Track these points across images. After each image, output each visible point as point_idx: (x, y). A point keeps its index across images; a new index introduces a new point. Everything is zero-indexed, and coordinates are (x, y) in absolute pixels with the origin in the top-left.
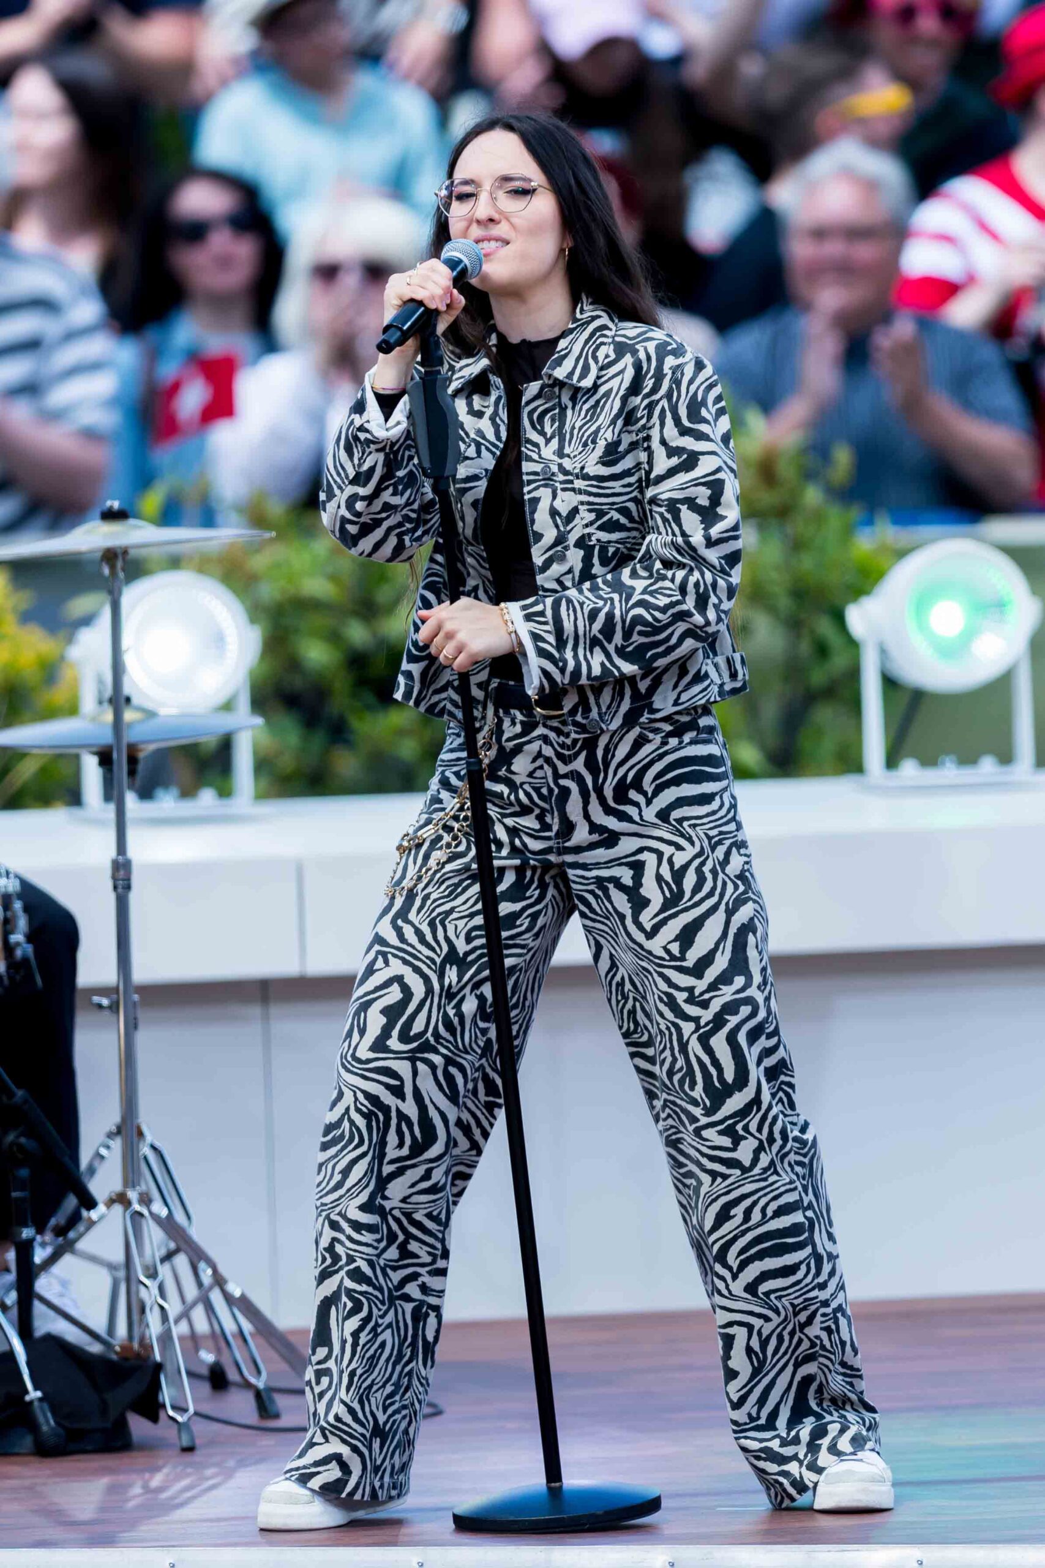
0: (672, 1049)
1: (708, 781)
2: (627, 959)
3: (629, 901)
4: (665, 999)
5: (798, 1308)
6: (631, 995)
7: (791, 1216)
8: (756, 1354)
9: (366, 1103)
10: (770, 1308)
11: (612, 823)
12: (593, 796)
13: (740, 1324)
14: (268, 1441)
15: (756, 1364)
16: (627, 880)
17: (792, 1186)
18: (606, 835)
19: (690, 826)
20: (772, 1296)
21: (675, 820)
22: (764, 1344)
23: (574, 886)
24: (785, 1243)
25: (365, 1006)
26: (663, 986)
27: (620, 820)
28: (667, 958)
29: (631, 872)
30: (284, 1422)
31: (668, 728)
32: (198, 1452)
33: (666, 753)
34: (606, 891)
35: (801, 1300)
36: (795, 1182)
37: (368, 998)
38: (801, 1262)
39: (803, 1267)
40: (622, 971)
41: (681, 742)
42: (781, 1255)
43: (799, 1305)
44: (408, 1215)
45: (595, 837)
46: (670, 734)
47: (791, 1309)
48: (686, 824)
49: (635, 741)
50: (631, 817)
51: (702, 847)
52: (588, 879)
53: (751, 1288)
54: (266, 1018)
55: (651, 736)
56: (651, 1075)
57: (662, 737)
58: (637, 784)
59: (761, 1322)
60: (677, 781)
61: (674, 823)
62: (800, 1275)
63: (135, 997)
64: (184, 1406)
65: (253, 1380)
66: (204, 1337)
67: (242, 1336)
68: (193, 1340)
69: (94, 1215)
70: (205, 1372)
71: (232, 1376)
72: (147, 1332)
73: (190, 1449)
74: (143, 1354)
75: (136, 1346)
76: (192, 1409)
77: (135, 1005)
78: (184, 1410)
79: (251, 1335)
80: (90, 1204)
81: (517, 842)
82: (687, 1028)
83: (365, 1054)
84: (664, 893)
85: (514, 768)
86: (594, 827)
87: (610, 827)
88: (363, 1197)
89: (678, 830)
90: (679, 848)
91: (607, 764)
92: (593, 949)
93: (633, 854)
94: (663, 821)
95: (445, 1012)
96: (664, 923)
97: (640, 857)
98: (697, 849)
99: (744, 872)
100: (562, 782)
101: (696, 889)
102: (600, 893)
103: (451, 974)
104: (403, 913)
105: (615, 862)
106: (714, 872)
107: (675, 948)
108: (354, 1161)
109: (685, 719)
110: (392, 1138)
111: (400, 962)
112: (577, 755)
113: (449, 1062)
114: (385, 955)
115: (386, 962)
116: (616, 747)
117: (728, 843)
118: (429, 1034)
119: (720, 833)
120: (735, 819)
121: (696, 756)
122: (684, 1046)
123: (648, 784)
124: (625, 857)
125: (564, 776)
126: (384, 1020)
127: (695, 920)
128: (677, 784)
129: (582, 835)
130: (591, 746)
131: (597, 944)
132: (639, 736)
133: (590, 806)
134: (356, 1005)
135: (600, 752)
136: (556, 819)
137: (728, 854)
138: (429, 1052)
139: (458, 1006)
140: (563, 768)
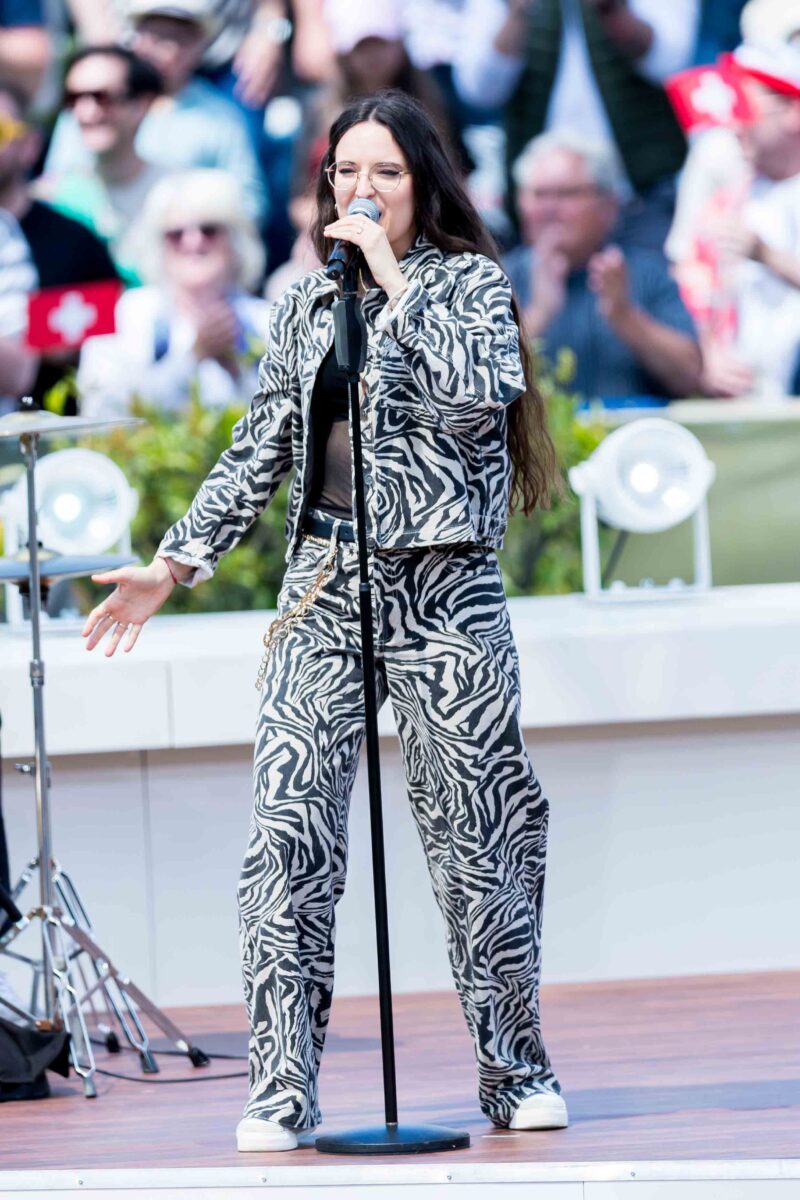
0: (456, 801)
1: (492, 603)
3: (430, 691)
4: (455, 764)
5: (522, 986)
6: (424, 758)
7: (523, 918)
9: (277, 837)
10: (503, 983)
11: (422, 631)
12: (410, 610)
14: (149, 1090)
16: (430, 673)
17: (522, 897)
18: (418, 640)
19: (480, 636)
20: (506, 976)
21: (471, 632)
23: (389, 676)
24: (520, 939)
25: (266, 768)
26: (454, 754)
27: (429, 629)
28: (459, 733)
29: (434, 670)
30: (162, 1075)
31: (465, 562)
32: (98, 1099)
33: (464, 582)
34: (413, 681)
35: (525, 980)
36: (523, 893)
37: (266, 762)
38: (527, 953)
39: (528, 956)
41: (475, 574)
42: (517, 948)
43: (523, 984)
44: (303, 917)
45: (410, 641)
46: (467, 568)
47: (517, 986)
48: (477, 635)
49: (443, 571)
50: (436, 628)
52: (400, 671)
53: (494, 970)
54: (145, 779)
55: (454, 569)
57: (462, 570)
58: (442, 603)
60: (472, 603)
61: (469, 634)
62: (525, 962)
63: (48, 764)
64: (88, 1065)
65: (138, 1046)
66: (101, 1014)
67: (130, 1013)
68: (94, 1017)
69: (19, 925)
70: (103, 1039)
71: (123, 1043)
72: (60, 1011)
73: (93, 1097)
74: (57, 1027)
75: (52, 1021)
76: (93, 1066)
77: (48, 769)
78: (88, 1068)
79: (137, 1012)
81: (352, 641)
82: (471, 785)
83: (271, 802)
84: (459, 686)
85: (350, 586)
86: (409, 634)
87: (421, 634)
88: (284, 907)
89: (471, 639)
90: (472, 653)
91: (421, 587)
92: (400, 720)
93: (437, 657)
94: (462, 633)
95: (323, 766)
96: (458, 708)
97: (442, 659)
98: (484, 653)
99: (514, 670)
100: (387, 598)
101: (483, 682)
102: (409, 682)
103: (323, 737)
104: (281, 697)
105: (423, 661)
106: (496, 670)
107: (465, 727)
108: (274, 882)
109: (477, 556)
110: (295, 862)
111: (285, 732)
112: (399, 579)
113: (329, 803)
114: (272, 729)
115: (275, 734)
116: (428, 575)
117: (504, 649)
118: (315, 783)
119: (500, 642)
120: (509, 631)
121: (485, 585)
122: (467, 800)
123: (450, 604)
124: (431, 658)
125: (389, 594)
126: (281, 776)
127: (481, 706)
128: (472, 605)
129: (399, 638)
130: (410, 573)
131: (404, 718)
132: (446, 568)
133: (406, 618)
134: (259, 768)
135: (416, 578)
136: (381, 625)
137: (505, 657)
138: (316, 796)
139: (330, 761)
140: (388, 588)
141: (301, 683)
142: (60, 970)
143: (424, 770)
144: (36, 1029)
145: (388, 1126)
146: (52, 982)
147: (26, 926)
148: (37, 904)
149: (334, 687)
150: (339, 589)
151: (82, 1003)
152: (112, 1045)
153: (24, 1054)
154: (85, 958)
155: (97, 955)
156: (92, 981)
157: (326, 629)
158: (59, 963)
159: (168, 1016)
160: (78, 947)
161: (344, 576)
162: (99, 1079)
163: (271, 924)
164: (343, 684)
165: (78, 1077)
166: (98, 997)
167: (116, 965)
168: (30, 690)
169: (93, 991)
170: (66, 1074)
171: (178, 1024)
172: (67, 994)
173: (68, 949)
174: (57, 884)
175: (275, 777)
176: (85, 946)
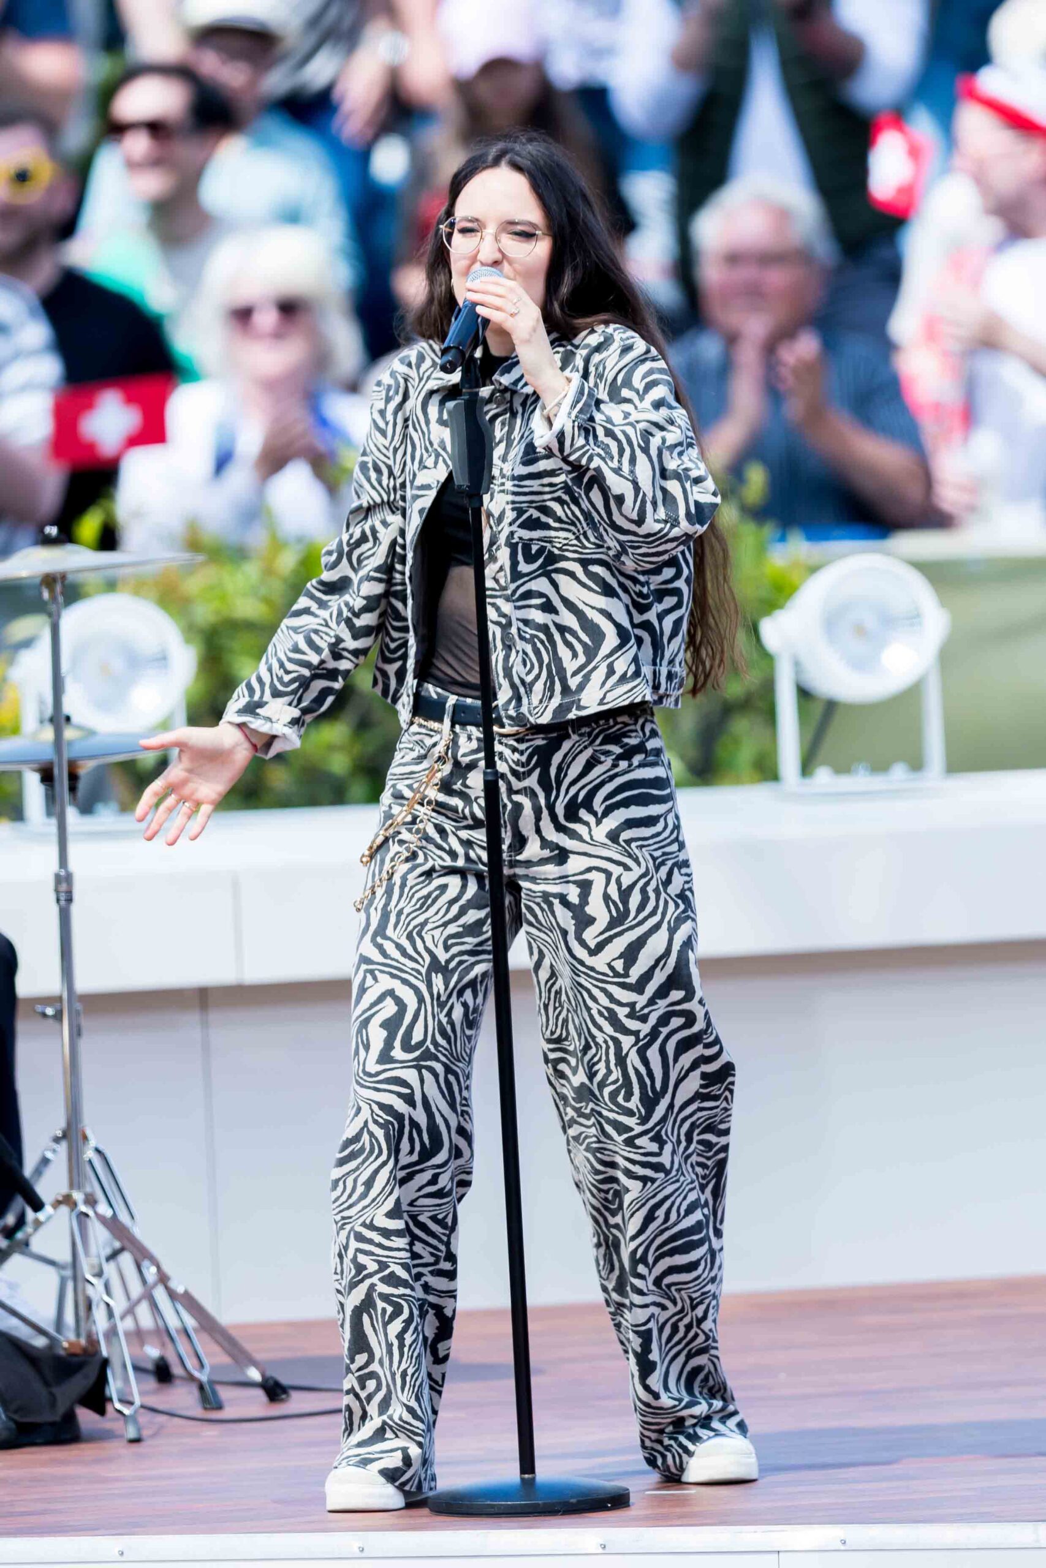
1: (654, 803)
3: (573, 918)
4: (604, 1013)
5: (695, 1302)
6: (566, 1006)
7: (695, 1214)
9: (381, 1113)
10: (670, 1299)
11: (563, 840)
12: (545, 813)
14: (211, 1432)
16: (574, 896)
17: (693, 1186)
18: (557, 852)
19: (637, 847)
20: (673, 1289)
21: (625, 841)
24: (693, 1240)
25: (365, 1023)
26: (604, 1000)
27: (571, 838)
28: (610, 974)
29: (578, 890)
30: (228, 1413)
31: (617, 750)
32: (143, 1444)
33: (616, 775)
34: (550, 905)
35: (699, 1294)
36: (694, 1181)
37: (366, 1015)
38: (701, 1258)
39: (702, 1264)
40: (560, 982)
41: (630, 765)
43: (696, 1298)
44: (414, 1218)
45: (546, 853)
46: (620, 757)
48: (633, 845)
49: (588, 762)
50: (580, 835)
51: (647, 868)
52: (536, 892)
53: (658, 1281)
54: (205, 1025)
55: (603, 758)
57: (613, 760)
58: (588, 804)
59: (660, 1310)
60: (626, 803)
61: (623, 844)
62: (698, 1271)
63: (78, 1006)
64: (130, 1399)
65: (196, 1374)
66: (149, 1332)
67: (186, 1332)
68: (138, 1336)
69: (41, 1216)
70: (150, 1366)
71: (177, 1370)
72: (94, 1328)
73: (136, 1441)
74: (90, 1349)
75: (83, 1341)
76: (138, 1401)
77: (78, 1013)
78: (130, 1403)
79: (195, 1330)
80: (38, 1205)
81: (472, 854)
82: (627, 1041)
83: (373, 1067)
84: (610, 911)
85: (468, 782)
86: (545, 843)
87: (561, 844)
88: (390, 1204)
89: (627, 851)
90: (627, 868)
91: (559, 783)
92: (536, 956)
93: (581, 873)
94: (613, 842)
95: (440, 1021)
96: (609, 940)
97: (587, 876)
98: (643, 869)
99: (683, 890)
100: (516, 798)
101: (641, 908)
102: (545, 906)
103: (438, 983)
104: (381, 931)
105: (564, 879)
106: (657, 891)
107: (619, 965)
108: (376, 1172)
109: (633, 741)
110: (405, 1145)
111: (388, 976)
112: (529, 773)
114: (372, 972)
115: (375, 979)
116: (568, 767)
117: (669, 863)
118: (428, 1043)
119: (664, 854)
120: (677, 839)
121: (644, 780)
122: (621, 1061)
123: (598, 805)
124: (574, 875)
125: (517, 792)
126: (384, 1034)
127: (639, 938)
128: (627, 806)
129: (533, 850)
130: (544, 763)
131: (541, 952)
132: (592, 757)
133: (541, 824)
134: (358, 1023)
135: (553, 771)
136: (509, 833)
137: (670, 874)
138: (429, 1059)
139: (449, 1014)
140: (517, 785)
141: (406, 911)
142: (94, 1276)
143: (566, 1021)
144: (62, 1353)
145: (522, 1479)
146: (84, 1290)
147: (49, 1218)
148: (64, 1189)
149: (450, 916)
150: (455, 787)
151: (122, 1318)
152: (162, 1373)
153: (47, 1384)
154: (126, 1260)
155: (142, 1255)
156: (136, 1289)
157: (439, 841)
158: (92, 1266)
159: (233, 1333)
160: (117, 1245)
161: (461, 770)
162: (145, 1418)
163: (371, 1227)
164: (462, 912)
165: (118, 1415)
166: (143, 1312)
167: (167, 1268)
168: (54, 910)
169: (139, 1301)
170: (101, 1411)
171: (248, 1346)
172: (103, 1307)
173: (104, 1248)
174: (90, 1162)
175: (377, 1036)
176: (127, 1244)
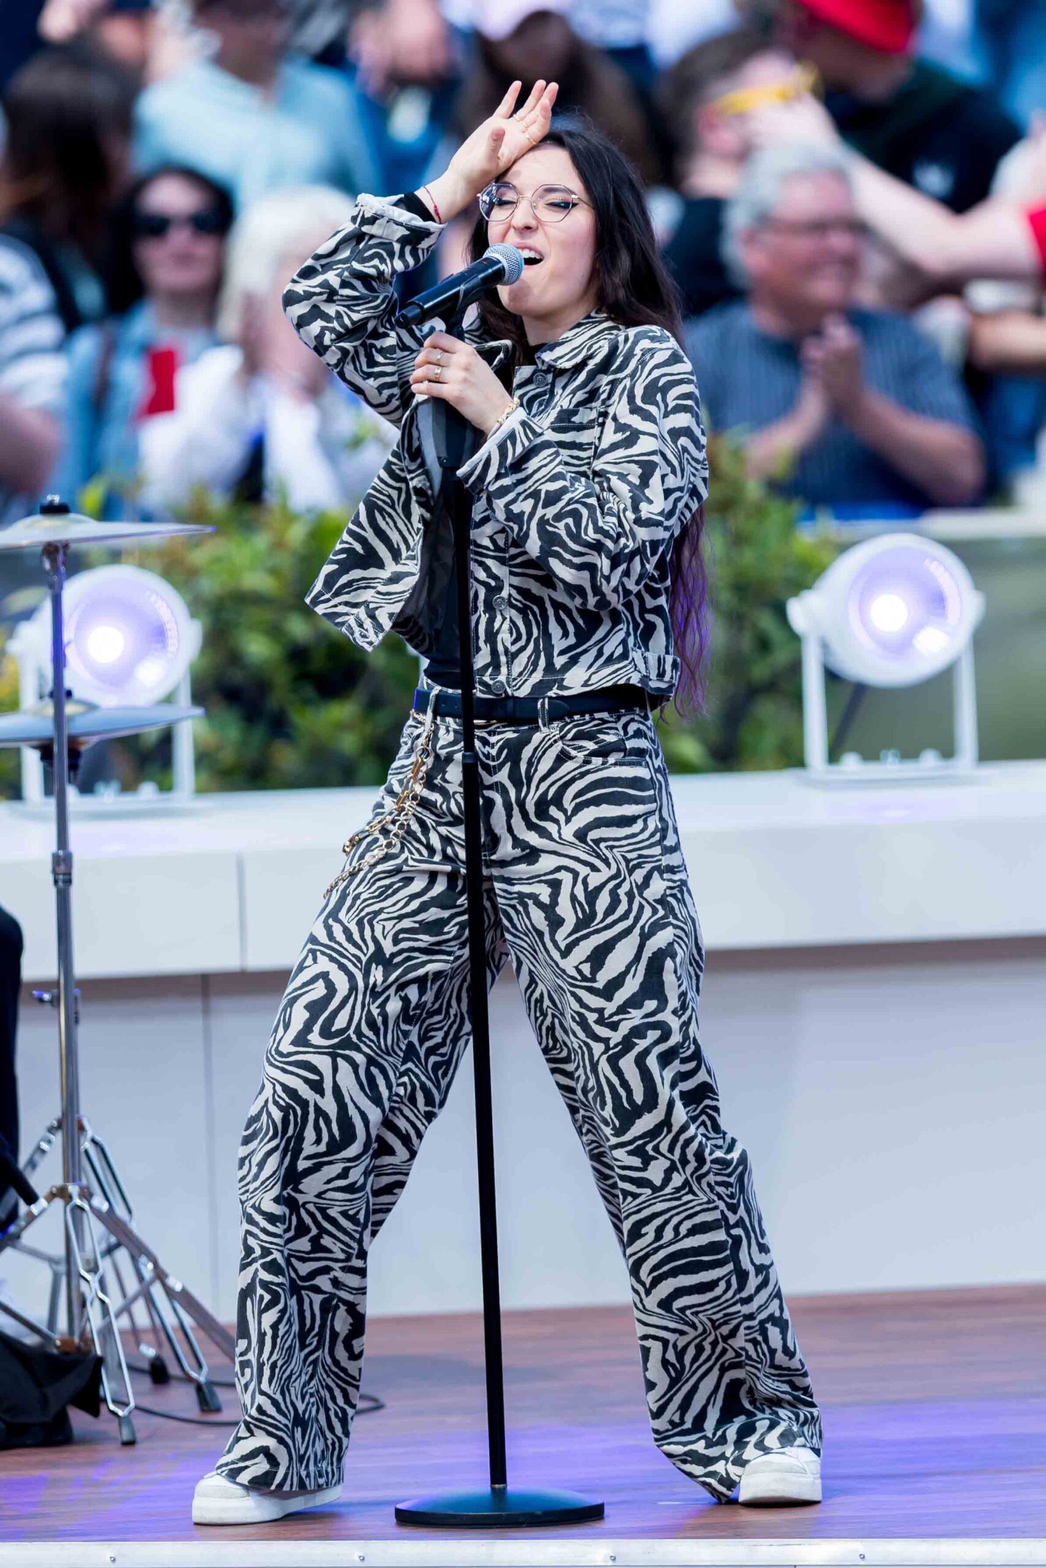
1: (629, 803)
2: (545, 973)
3: (546, 919)
4: (578, 1018)
5: (717, 1323)
6: (550, 1011)
7: (709, 1234)
8: (673, 1365)
9: (284, 1096)
10: (686, 1323)
11: (533, 838)
12: (516, 810)
13: (655, 1338)
15: (673, 1374)
16: (545, 897)
17: (711, 1206)
18: (528, 851)
20: (688, 1312)
21: (592, 840)
22: (680, 1354)
23: (500, 900)
24: (701, 1261)
25: (291, 1003)
26: (576, 1006)
27: (541, 836)
28: (579, 978)
29: (549, 890)
30: (223, 1415)
31: (593, 746)
32: (138, 1446)
33: (588, 772)
34: (526, 907)
35: (720, 1315)
36: (714, 1201)
37: (296, 994)
38: (720, 1279)
39: (722, 1285)
40: (541, 987)
41: (605, 763)
42: (697, 1273)
43: (718, 1320)
44: (323, 1211)
46: (594, 753)
47: (709, 1324)
48: (602, 845)
49: (557, 757)
50: (550, 834)
51: (618, 869)
52: (511, 893)
53: (665, 1304)
54: (207, 1011)
55: (574, 754)
56: (572, 1090)
57: (585, 756)
58: (557, 800)
59: (677, 1335)
60: (596, 801)
61: (591, 843)
62: (718, 1291)
63: (75, 991)
64: (124, 1400)
65: (195, 1374)
66: (144, 1331)
67: (182, 1330)
68: (133, 1335)
69: (35, 1209)
70: (145, 1365)
71: (173, 1370)
73: (130, 1443)
74: (84, 1348)
75: (76, 1340)
76: (132, 1402)
77: (75, 999)
78: (124, 1404)
79: (192, 1329)
80: (31, 1198)
81: (449, 851)
83: (287, 1048)
84: (576, 912)
85: (447, 776)
86: (517, 842)
87: (532, 843)
89: (594, 851)
90: (594, 869)
91: (529, 779)
93: (551, 872)
94: (581, 841)
95: (369, 1011)
96: (578, 941)
97: (557, 876)
98: (613, 871)
99: (664, 896)
100: (488, 794)
101: (610, 910)
102: (519, 908)
103: (377, 974)
104: (335, 913)
105: (535, 879)
106: (630, 896)
107: (586, 969)
108: (268, 1154)
109: (611, 738)
111: (327, 959)
112: (500, 767)
113: (371, 1061)
114: (314, 952)
115: (316, 960)
116: (538, 764)
117: (647, 867)
118: (351, 1031)
119: (640, 856)
121: (620, 778)
122: (594, 1066)
123: (568, 803)
124: (545, 874)
125: (489, 787)
126: (307, 1015)
127: (607, 942)
128: (597, 805)
129: (506, 849)
130: (515, 758)
132: (562, 752)
133: (513, 821)
134: (286, 1000)
135: (523, 766)
137: (648, 878)
138: (350, 1050)
139: (382, 1006)
140: (489, 780)
141: (364, 896)
142: (89, 1272)
144: (54, 1351)
145: (493, 1490)
146: (78, 1288)
147: (43, 1211)
148: (59, 1181)
149: (408, 909)
150: (436, 781)
151: (118, 1315)
152: (158, 1374)
153: (39, 1384)
154: (122, 1255)
155: (138, 1250)
156: (132, 1286)
157: (419, 834)
158: (87, 1262)
160: (113, 1240)
161: (442, 763)
162: (138, 1420)
165: (112, 1417)
169: (135, 1298)
170: (95, 1412)
172: (97, 1305)
173: (99, 1243)
174: (86, 1154)
175: (300, 1016)
176: (124, 1240)
